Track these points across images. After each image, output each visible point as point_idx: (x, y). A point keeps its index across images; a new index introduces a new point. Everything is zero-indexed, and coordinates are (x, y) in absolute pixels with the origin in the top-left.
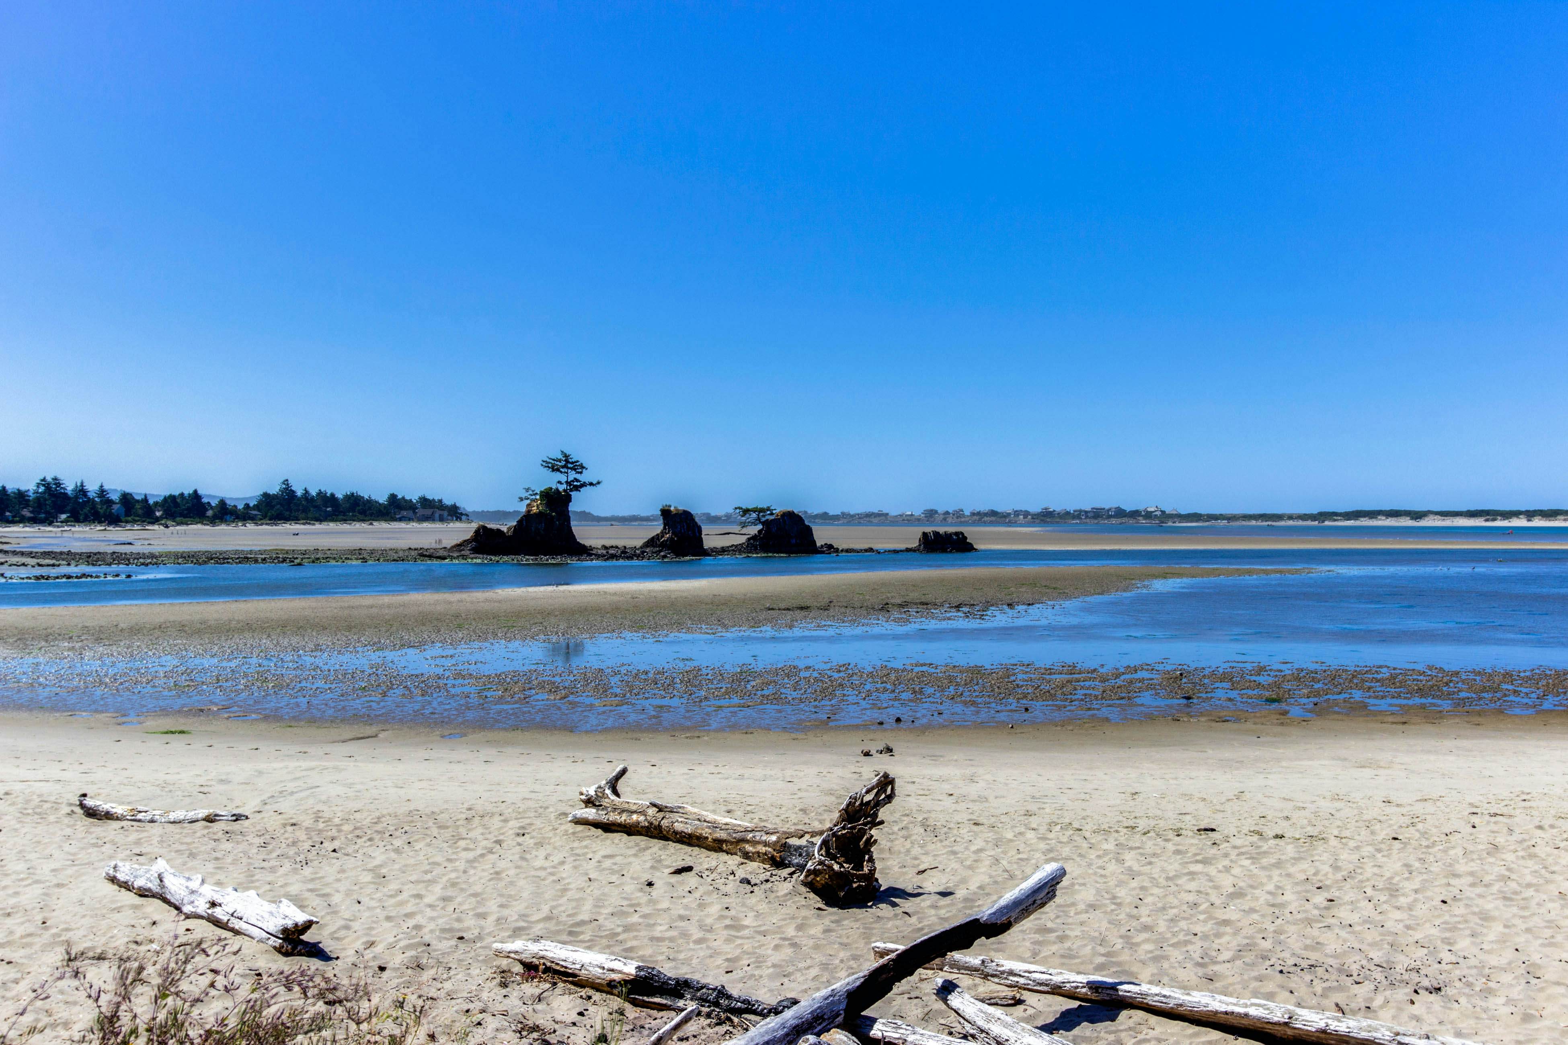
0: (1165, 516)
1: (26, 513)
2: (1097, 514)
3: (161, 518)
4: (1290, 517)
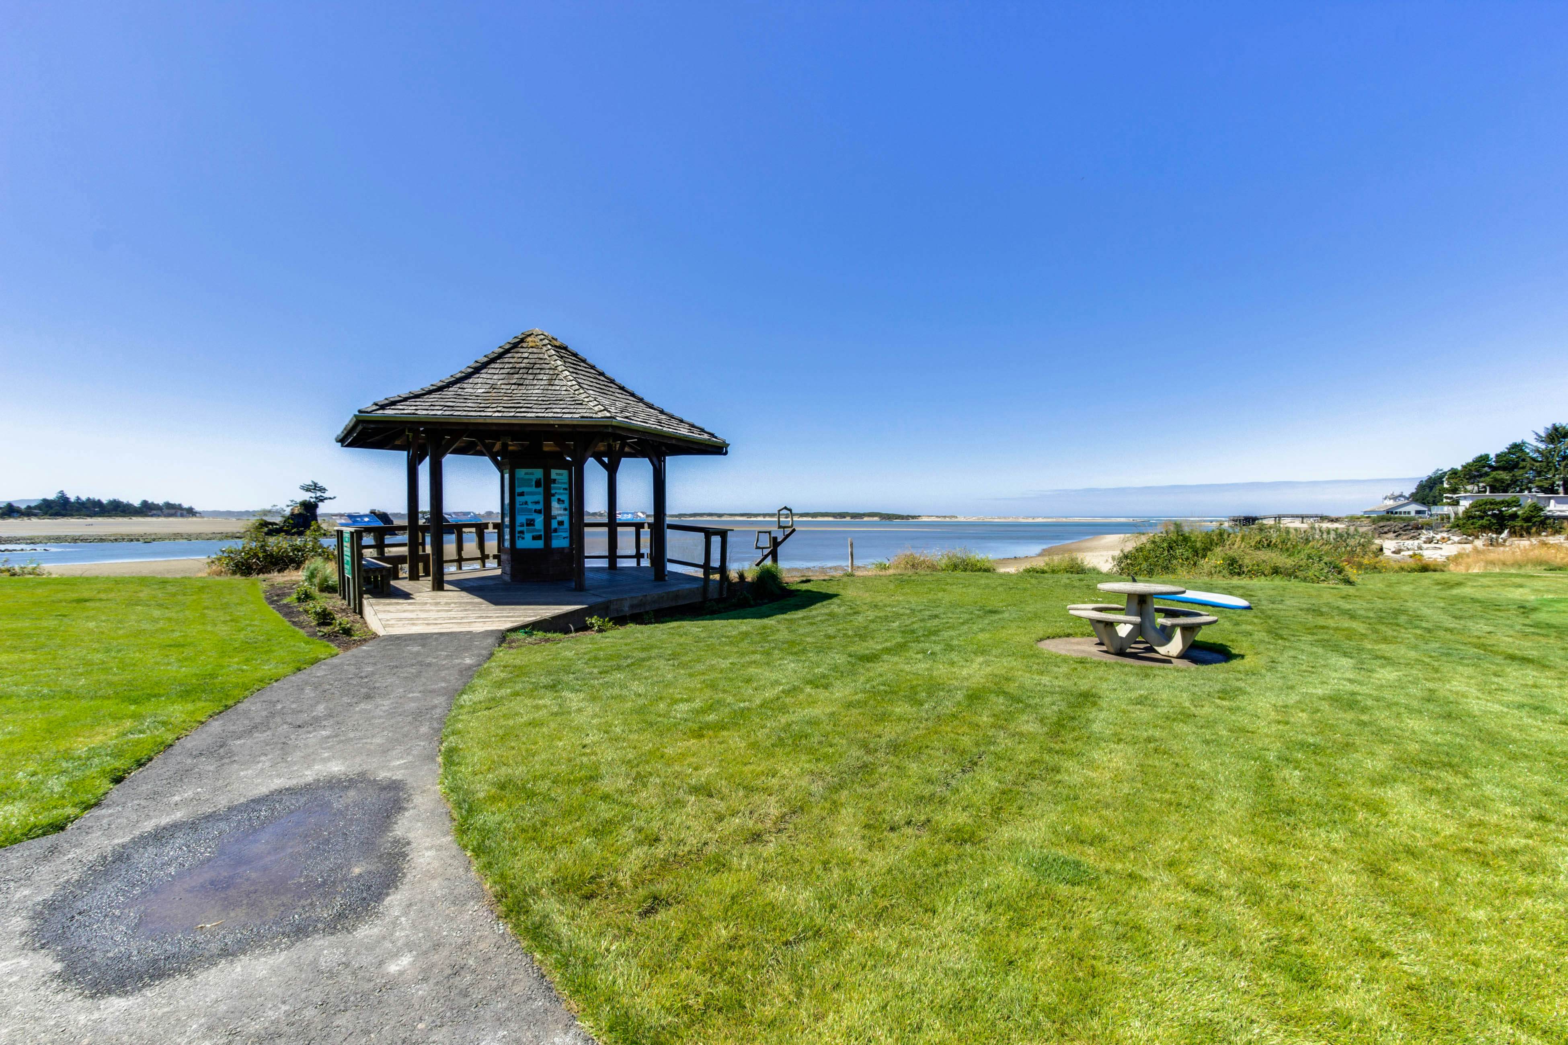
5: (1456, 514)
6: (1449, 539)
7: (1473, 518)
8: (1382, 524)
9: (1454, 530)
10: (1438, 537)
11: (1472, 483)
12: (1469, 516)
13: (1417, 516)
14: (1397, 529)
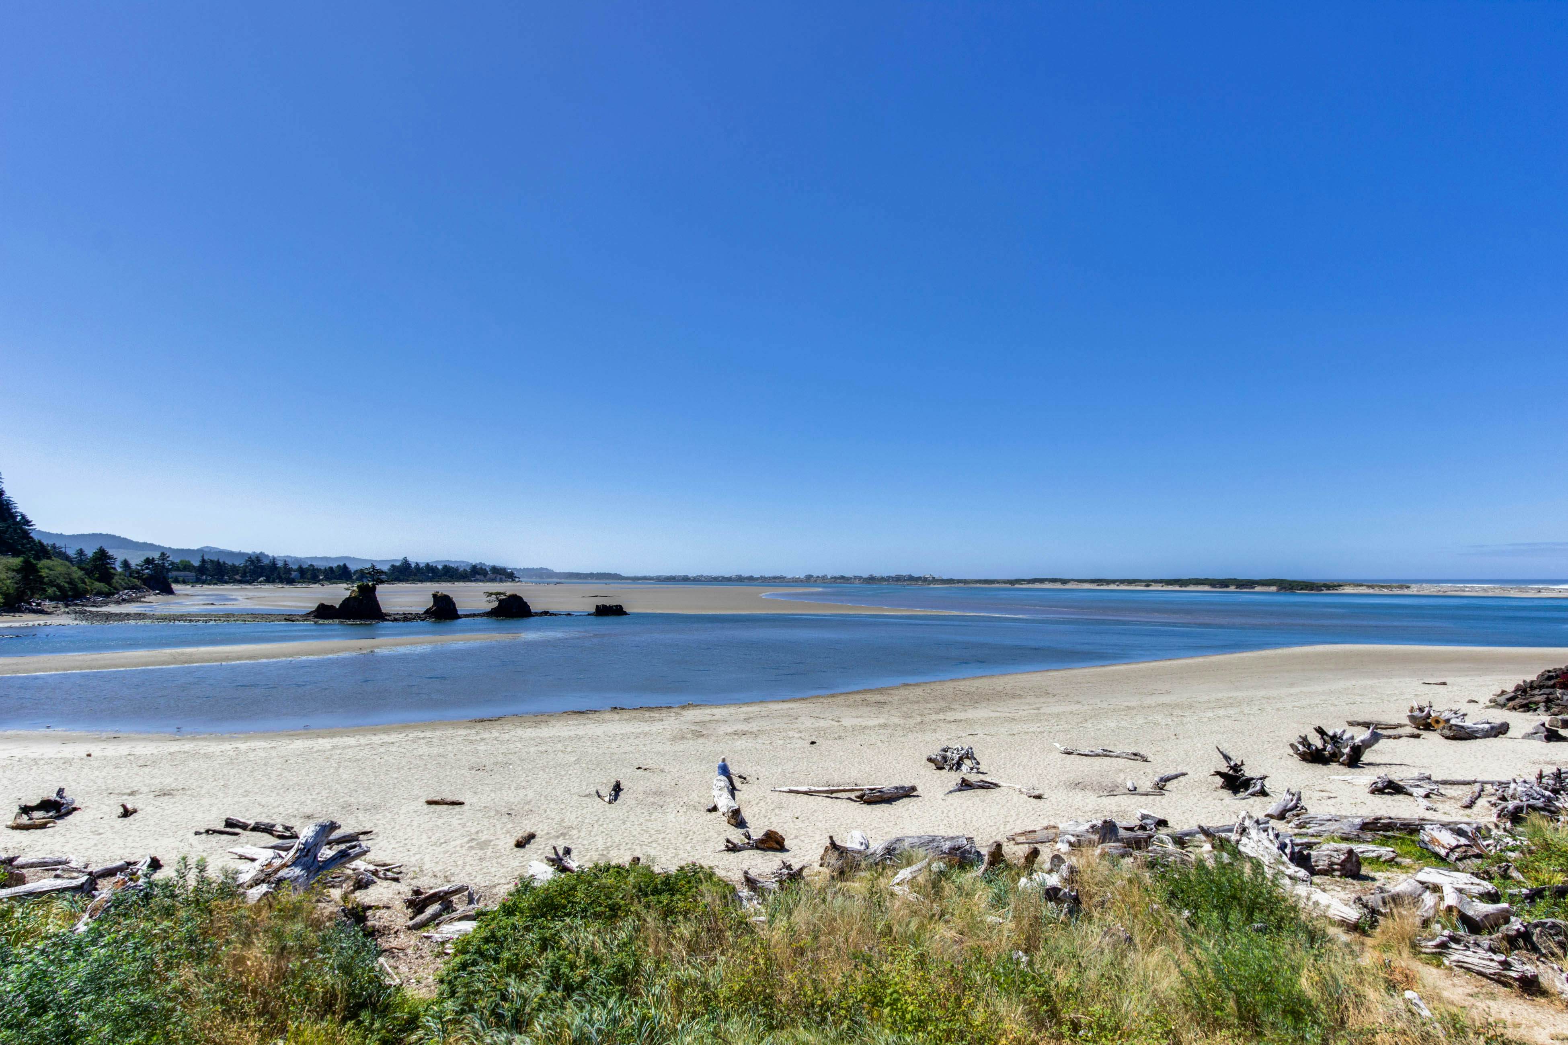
1: (238, 577)
3: (322, 580)
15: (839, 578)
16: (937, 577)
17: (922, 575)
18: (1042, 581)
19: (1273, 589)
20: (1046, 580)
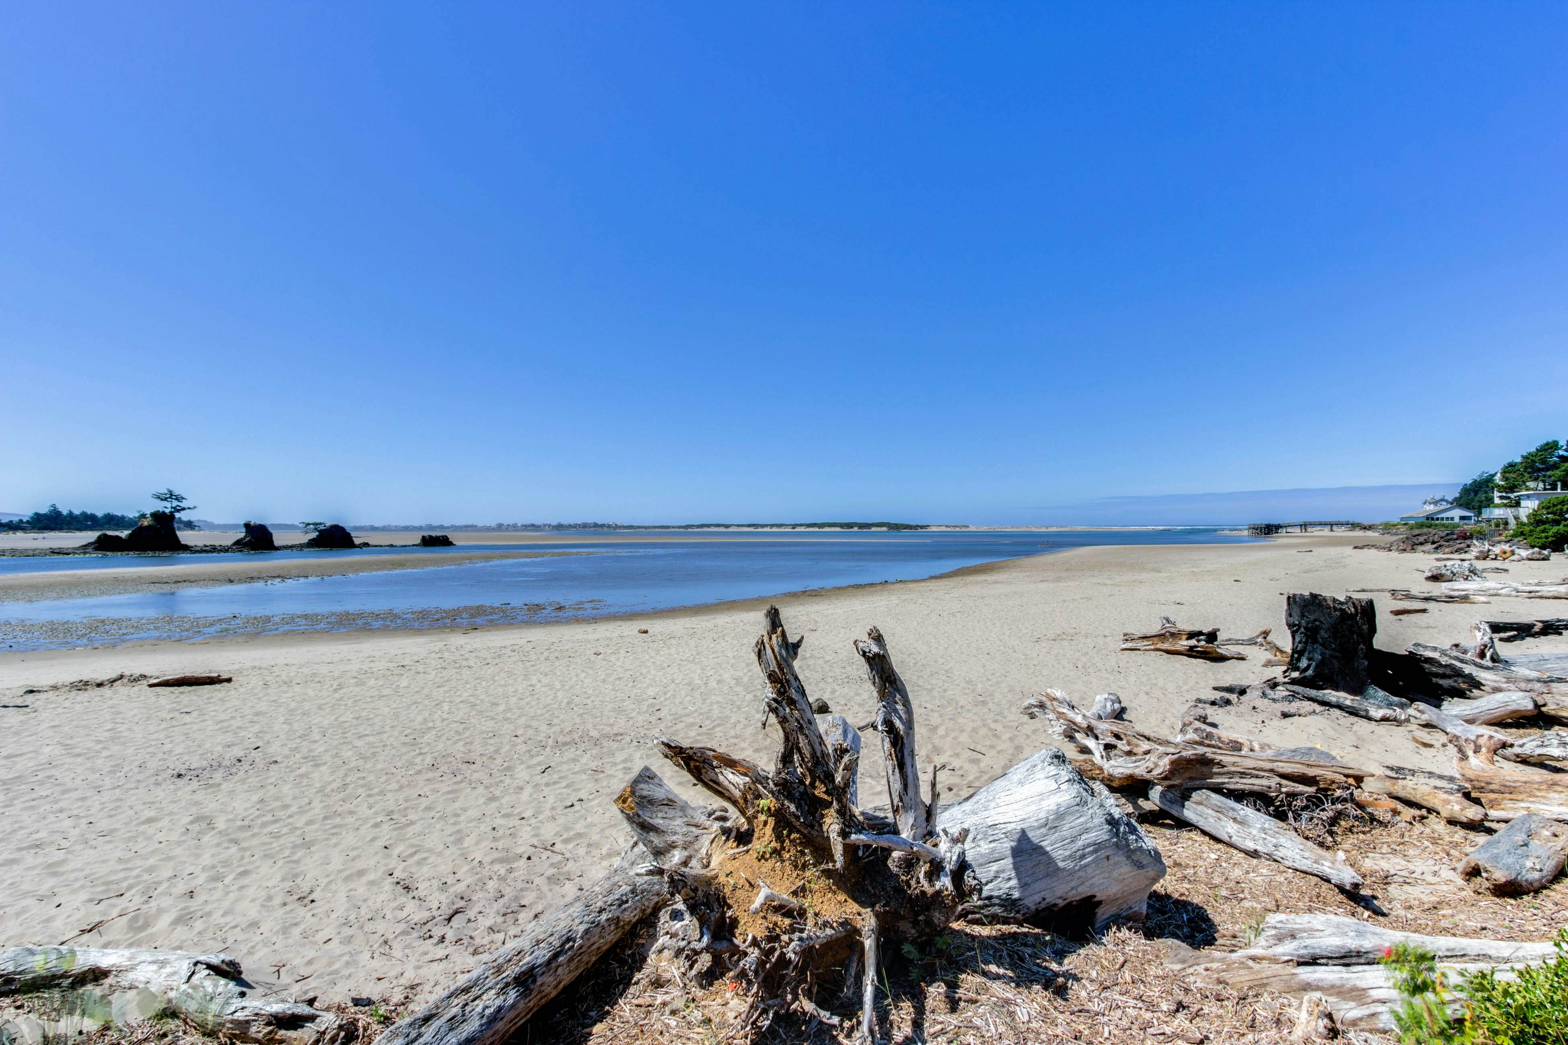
0: (617, 527)
2: (585, 526)
4: (673, 527)
5: (1516, 518)
6: (1513, 553)
7: (1543, 522)
8: (1416, 532)
9: (1516, 540)
10: (1497, 550)
11: (1536, 479)
12: (1537, 520)
13: (1462, 522)
14: (1436, 538)
15: (529, 526)
16: (619, 524)
17: (605, 523)
18: (709, 526)
19: (884, 529)
20: (712, 525)
